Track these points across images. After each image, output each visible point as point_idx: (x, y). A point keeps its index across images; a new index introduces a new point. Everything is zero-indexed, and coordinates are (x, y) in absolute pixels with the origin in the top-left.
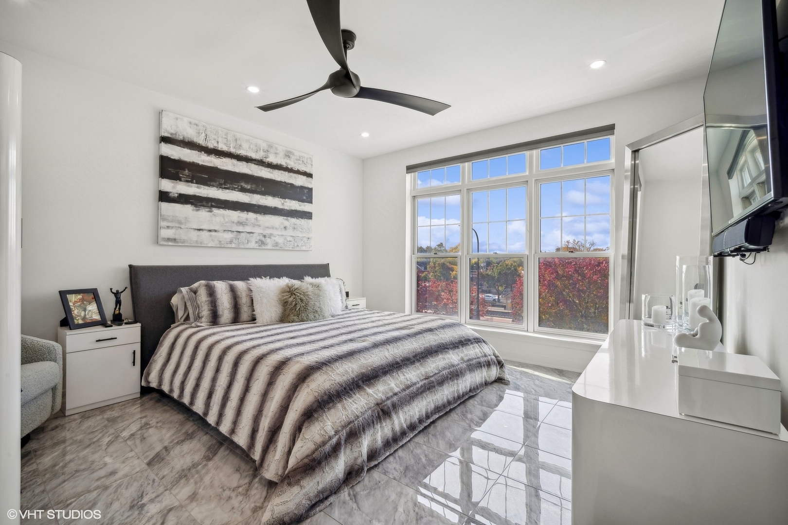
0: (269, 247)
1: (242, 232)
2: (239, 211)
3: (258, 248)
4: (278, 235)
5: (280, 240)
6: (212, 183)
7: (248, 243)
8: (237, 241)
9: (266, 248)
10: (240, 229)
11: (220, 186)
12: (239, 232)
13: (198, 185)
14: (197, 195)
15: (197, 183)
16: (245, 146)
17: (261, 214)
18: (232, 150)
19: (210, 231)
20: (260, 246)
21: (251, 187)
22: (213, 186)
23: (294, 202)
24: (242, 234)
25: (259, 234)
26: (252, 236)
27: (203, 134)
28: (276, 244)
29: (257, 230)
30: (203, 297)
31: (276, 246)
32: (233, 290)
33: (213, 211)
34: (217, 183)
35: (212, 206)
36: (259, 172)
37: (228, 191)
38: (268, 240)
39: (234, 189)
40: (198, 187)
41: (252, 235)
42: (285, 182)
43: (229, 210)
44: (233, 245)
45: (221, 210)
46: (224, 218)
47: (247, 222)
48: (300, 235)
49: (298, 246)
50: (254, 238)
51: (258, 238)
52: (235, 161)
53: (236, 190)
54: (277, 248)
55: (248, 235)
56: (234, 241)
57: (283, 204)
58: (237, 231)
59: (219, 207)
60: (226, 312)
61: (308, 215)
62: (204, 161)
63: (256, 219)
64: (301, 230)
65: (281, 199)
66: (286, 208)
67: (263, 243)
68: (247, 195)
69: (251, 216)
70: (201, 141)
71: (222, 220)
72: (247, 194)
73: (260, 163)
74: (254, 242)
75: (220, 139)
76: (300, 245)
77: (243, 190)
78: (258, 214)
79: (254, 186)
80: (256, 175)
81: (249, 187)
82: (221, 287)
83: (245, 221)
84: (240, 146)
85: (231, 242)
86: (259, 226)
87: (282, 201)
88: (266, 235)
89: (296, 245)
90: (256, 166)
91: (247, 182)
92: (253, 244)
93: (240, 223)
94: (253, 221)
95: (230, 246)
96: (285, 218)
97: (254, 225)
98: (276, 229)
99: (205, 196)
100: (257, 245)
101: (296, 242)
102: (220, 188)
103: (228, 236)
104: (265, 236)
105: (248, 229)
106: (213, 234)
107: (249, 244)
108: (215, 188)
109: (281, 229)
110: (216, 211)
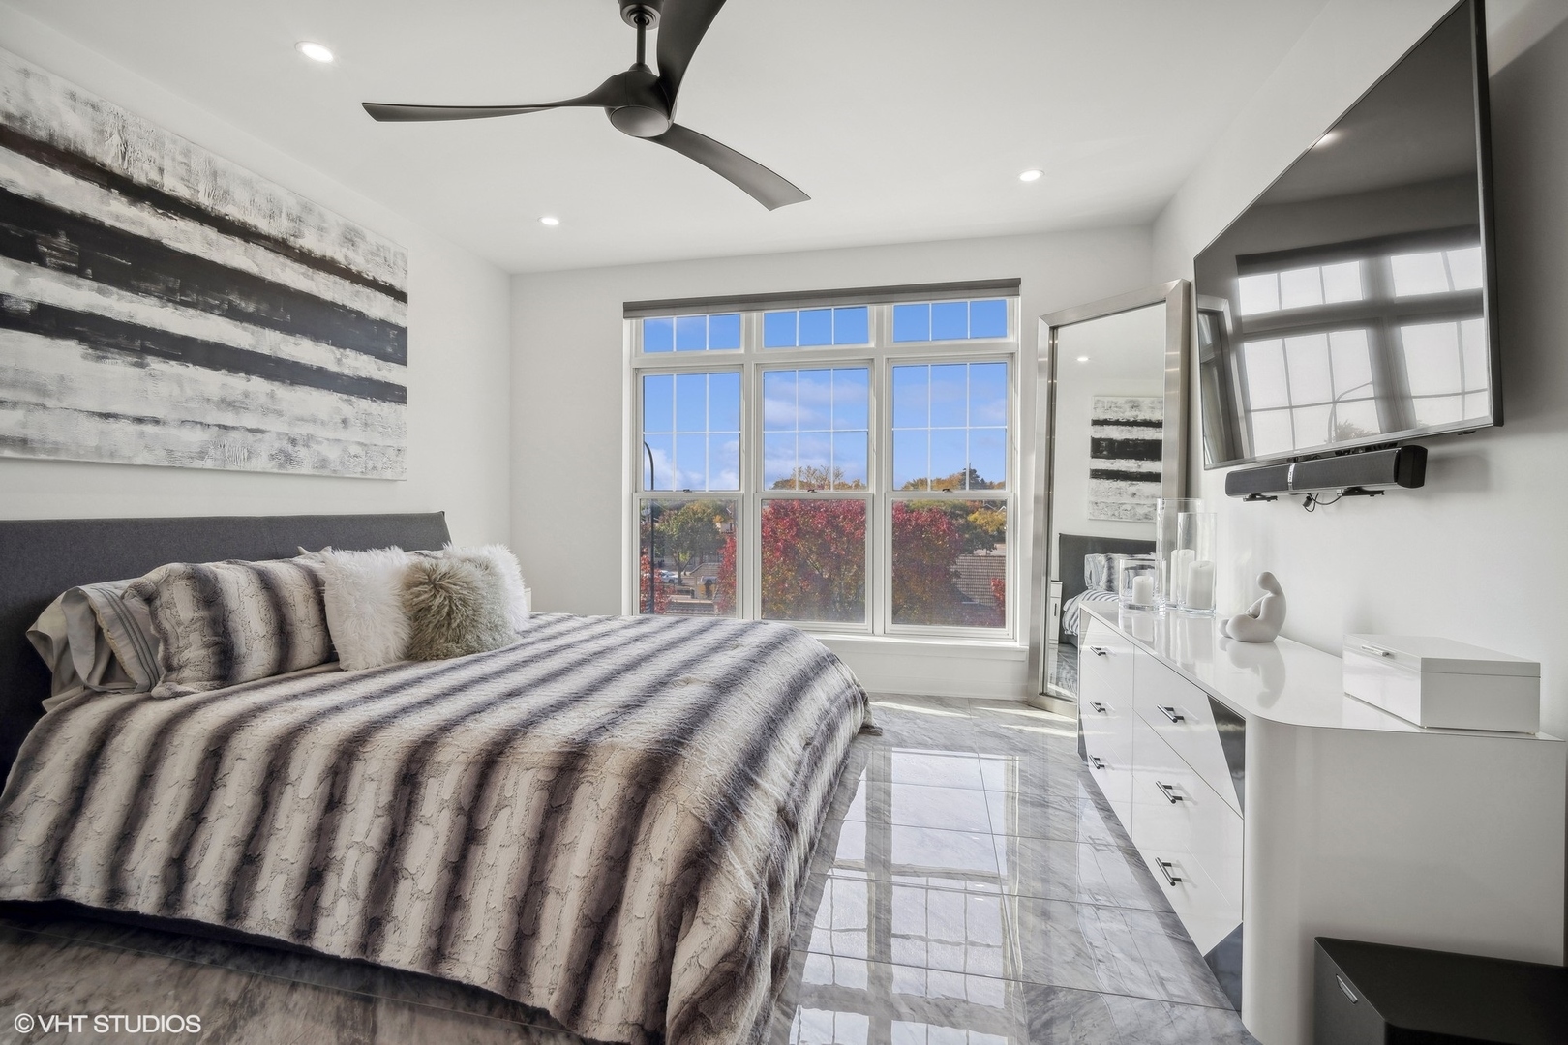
0: (306, 469)
1: (233, 428)
2: (223, 371)
3: (275, 471)
4: (328, 440)
5: (333, 454)
6: (143, 285)
7: (249, 458)
8: (218, 453)
9: (297, 472)
10: (228, 419)
11: (169, 296)
12: (225, 427)
13: (102, 285)
14: (99, 312)
15: (96, 278)
16: (240, 194)
17: (283, 382)
18: (204, 200)
19: (140, 420)
20: (281, 466)
21: (258, 310)
22: (148, 293)
23: (365, 357)
24: (233, 434)
25: (279, 434)
26: (260, 441)
27: (116, 140)
28: (323, 463)
29: (274, 425)
30: (181, 608)
31: (323, 467)
32: (268, 585)
33: (148, 365)
34: (161, 286)
35: (145, 351)
36: (278, 270)
37: (191, 311)
38: (302, 452)
39: (208, 308)
40: (100, 291)
41: (259, 436)
42: (343, 307)
43: (194, 364)
44: (209, 464)
45: (173, 363)
46: (181, 386)
47: (247, 401)
48: (379, 441)
49: (374, 468)
50: (266, 446)
51: (277, 445)
52: (211, 233)
53: (216, 312)
54: (325, 472)
55: (250, 437)
56: (212, 452)
57: (339, 361)
58: (219, 426)
59: (167, 356)
60: (255, 646)
61: (395, 394)
62: (118, 218)
63: (272, 395)
64: (381, 429)
65: (334, 348)
66: (347, 371)
67: (289, 459)
68: (245, 329)
69: (258, 385)
70: (108, 155)
71: (176, 391)
72: (246, 325)
73: (281, 247)
74: (265, 456)
75: (167, 164)
76: (380, 466)
77: (234, 314)
78: (276, 383)
79: (264, 306)
80: (270, 277)
81: (251, 308)
82: (234, 578)
83: (240, 397)
84: (227, 192)
85: (202, 454)
86: (279, 414)
87: (338, 352)
88: (298, 437)
89: (370, 466)
90: (270, 255)
91: (245, 295)
92: (261, 463)
93: (227, 404)
94: (263, 400)
95: (197, 464)
96: (345, 396)
97: (266, 411)
98: (323, 423)
99: (124, 319)
100: (274, 463)
101: (370, 458)
102: (169, 301)
103: (195, 437)
104: (294, 442)
105: (250, 420)
106: (149, 428)
107: (253, 460)
108: (153, 301)
109: (336, 423)
110: (156, 364)
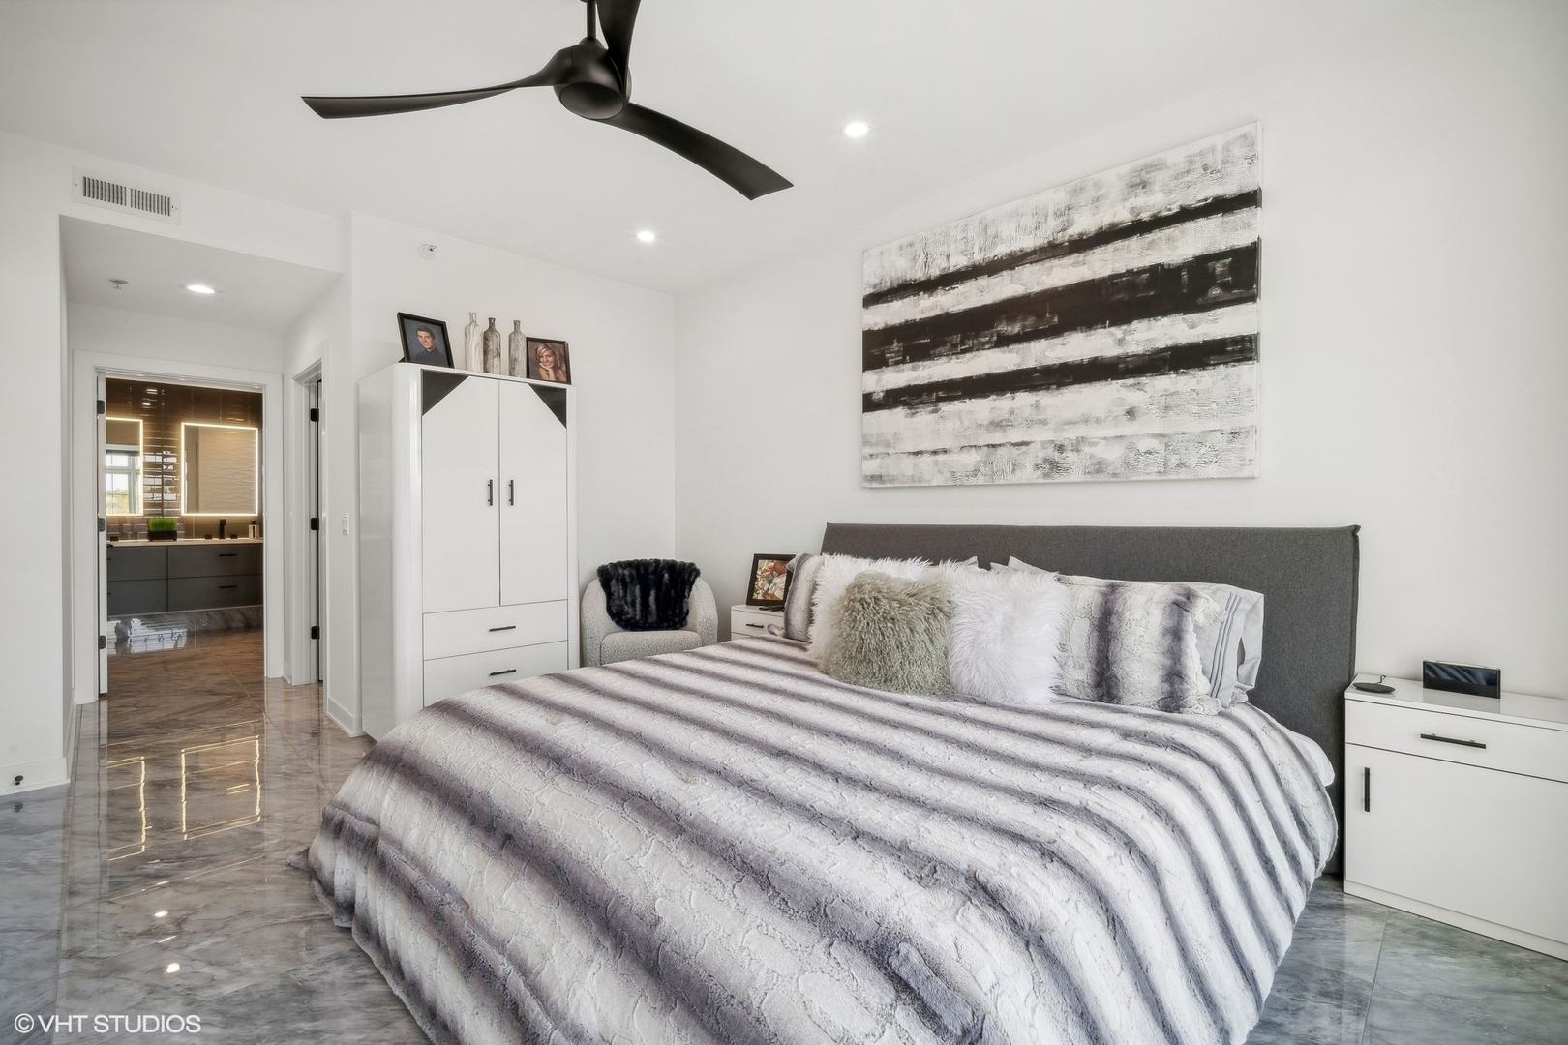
0: (1076, 476)
1: (1000, 445)
2: (993, 397)
3: (1041, 481)
4: (1105, 439)
5: (1113, 454)
6: (937, 352)
7: (1014, 470)
8: (988, 469)
9: (1066, 480)
10: (997, 438)
11: (958, 350)
12: (993, 446)
13: (914, 363)
14: (912, 384)
15: (912, 360)
16: (1007, 229)
17: (1048, 389)
18: (978, 257)
19: (935, 452)
20: (1046, 476)
21: (1024, 327)
22: (940, 355)
23: (1165, 321)
24: (1001, 451)
25: (1044, 444)
26: (1025, 453)
27: (923, 256)
28: (1099, 467)
29: (1039, 435)
31: (1098, 471)
33: (940, 409)
34: (948, 346)
35: (940, 399)
36: (1044, 278)
37: (968, 356)
38: (1071, 457)
39: (981, 347)
40: (913, 369)
41: (1024, 448)
42: (1129, 272)
43: (970, 399)
44: (981, 480)
45: (956, 402)
46: (961, 420)
47: (1012, 418)
48: (1193, 426)
49: (1181, 465)
50: (1031, 458)
51: (1041, 455)
52: (983, 281)
53: (987, 347)
54: (1102, 477)
55: (1015, 451)
56: (982, 470)
57: (1121, 342)
58: (988, 446)
59: (950, 399)
61: (1241, 349)
62: (923, 312)
63: (1037, 406)
64: (1195, 409)
65: (1113, 329)
66: (1138, 349)
67: (1055, 466)
68: (1011, 352)
69: (1024, 399)
70: (919, 274)
71: (958, 423)
72: (1011, 347)
73: (1052, 251)
74: (1029, 467)
75: (952, 249)
76: (1193, 460)
77: (1004, 341)
78: (1041, 393)
79: (1030, 321)
80: (1036, 289)
81: (1016, 328)
83: (1006, 416)
84: (996, 237)
85: (975, 472)
86: (1044, 422)
87: (1118, 332)
88: (1066, 443)
89: (1174, 460)
90: (1036, 267)
91: (1011, 320)
92: (1028, 473)
93: (997, 425)
94: (1028, 412)
95: (972, 481)
96: (1131, 381)
97: (1030, 423)
98: (1098, 421)
99: (926, 382)
100: (1038, 473)
101: (1175, 452)
102: (953, 354)
103: (972, 458)
104: (1060, 448)
105: (1015, 436)
106: (941, 457)
107: (1018, 472)
108: (944, 359)
109: (1117, 417)
110: (945, 407)
